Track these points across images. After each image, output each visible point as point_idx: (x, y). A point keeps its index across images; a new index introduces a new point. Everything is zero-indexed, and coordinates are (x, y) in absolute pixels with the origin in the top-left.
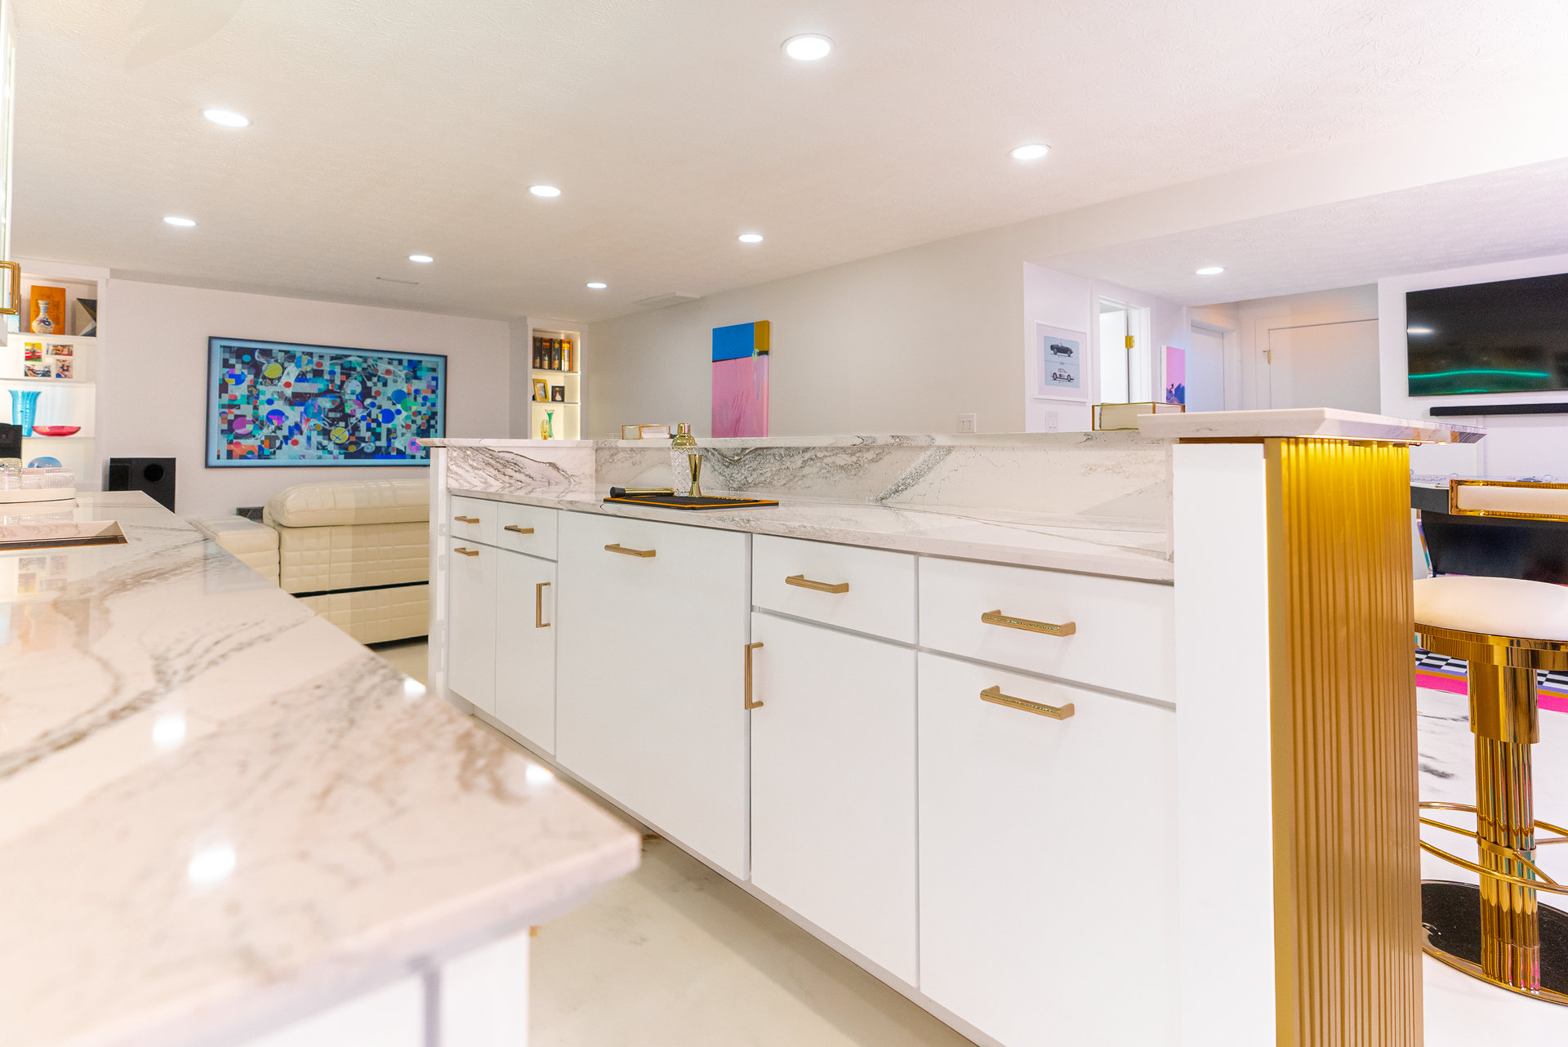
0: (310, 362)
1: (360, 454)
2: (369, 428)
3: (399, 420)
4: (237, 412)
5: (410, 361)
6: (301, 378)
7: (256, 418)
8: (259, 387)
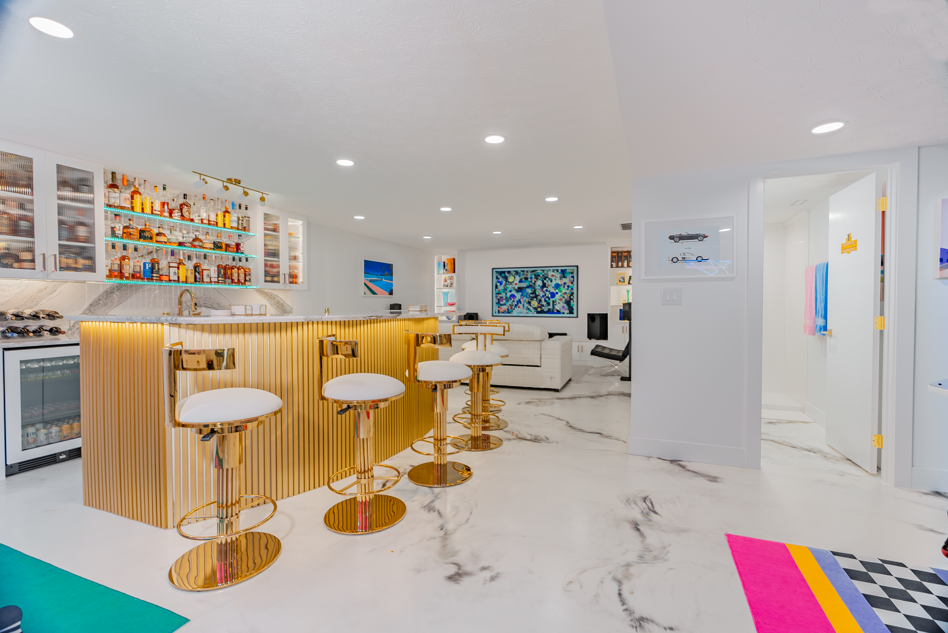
0: (523, 274)
1: (542, 312)
2: (545, 301)
3: (557, 297)
4: (500, 296)
5: (562, 270)
6: (521, 281)
7: (506, 298)
8: (507, 286)
